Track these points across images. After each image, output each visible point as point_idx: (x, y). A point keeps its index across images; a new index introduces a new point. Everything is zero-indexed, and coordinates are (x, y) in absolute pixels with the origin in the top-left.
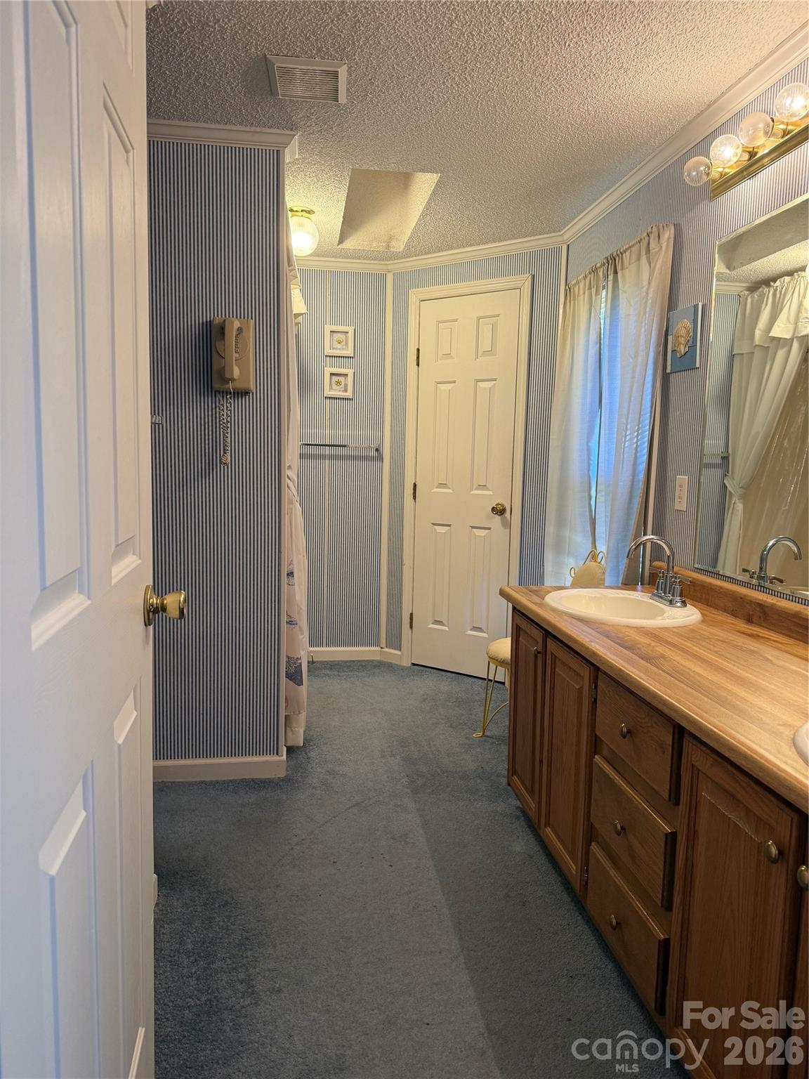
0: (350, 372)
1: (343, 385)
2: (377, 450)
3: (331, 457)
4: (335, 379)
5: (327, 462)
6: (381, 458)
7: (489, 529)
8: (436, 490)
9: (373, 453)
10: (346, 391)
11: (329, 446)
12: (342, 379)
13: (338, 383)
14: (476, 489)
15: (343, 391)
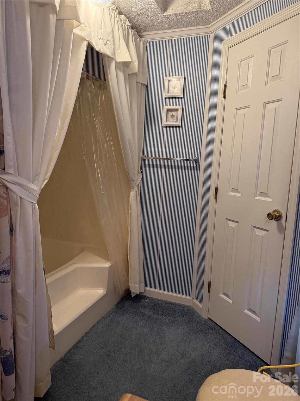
0: (180, 108)
1: (175, 118)
2: (196, 162)
3: (166, 167)
4: (170, 113)
5: (163, 170)
6: (198, 168)
7: (267, 231)
8: (231, 193)
9: (193, 164)
10: (177, 121)
11: (165, 159)
12: (174, 113)
13: (172, 116)
14: (259, 196)
15: (175, 122)
